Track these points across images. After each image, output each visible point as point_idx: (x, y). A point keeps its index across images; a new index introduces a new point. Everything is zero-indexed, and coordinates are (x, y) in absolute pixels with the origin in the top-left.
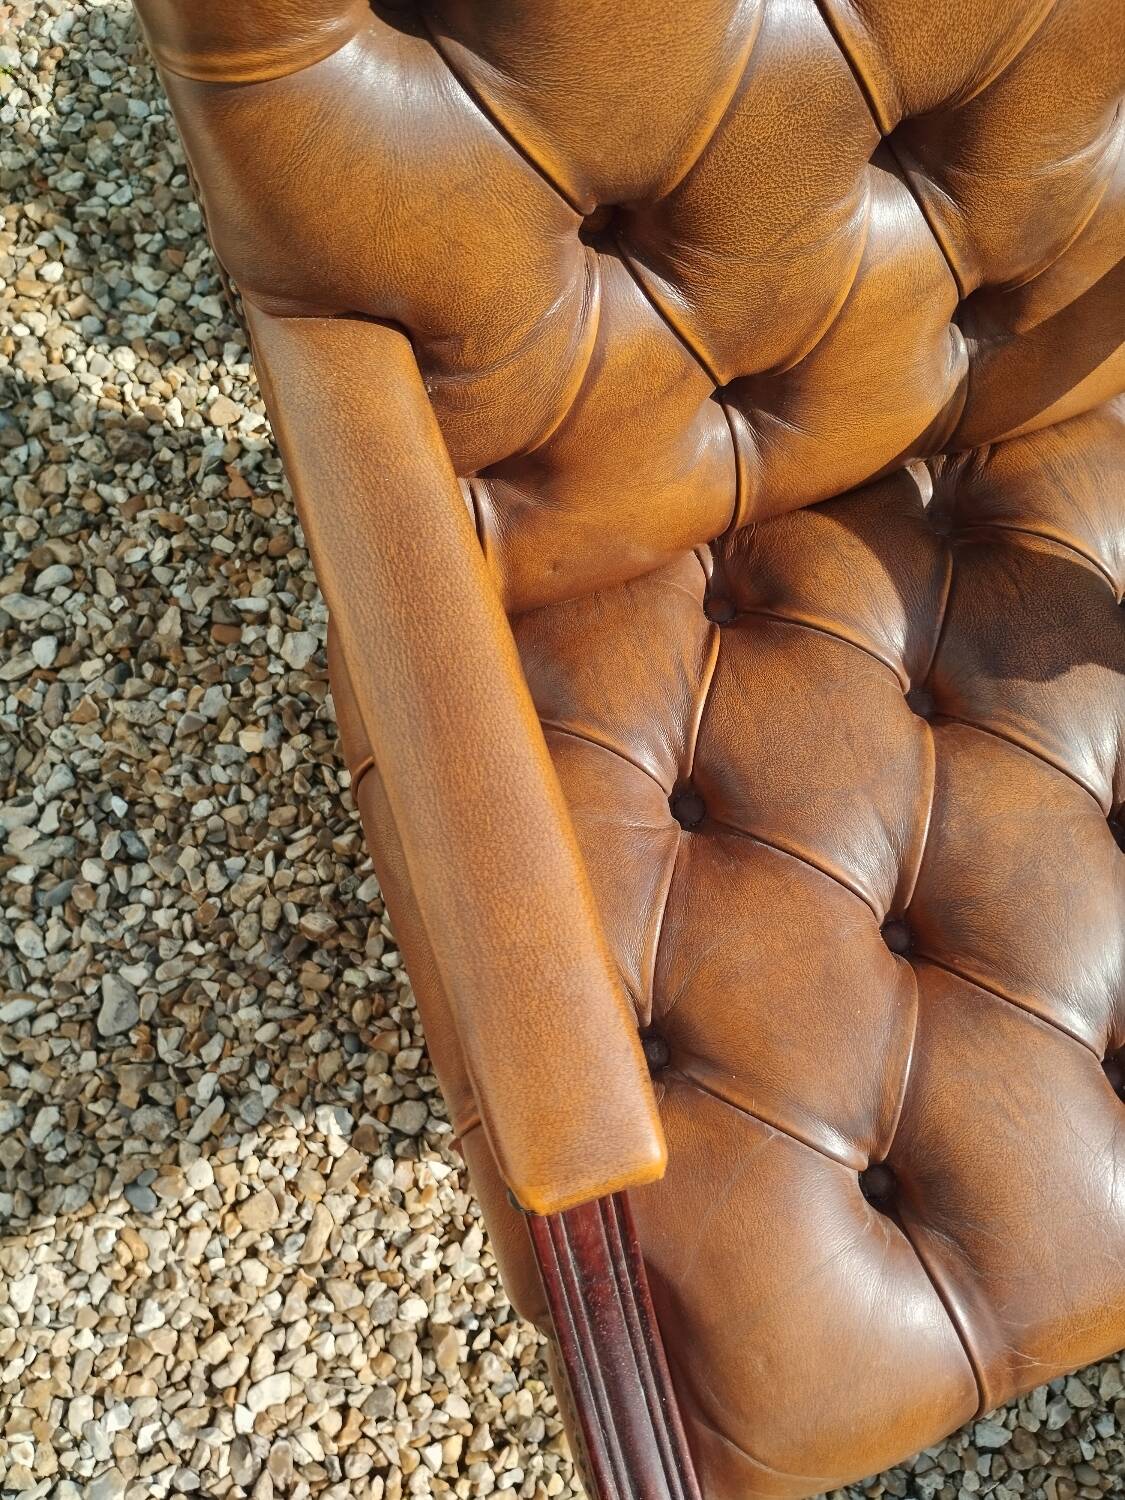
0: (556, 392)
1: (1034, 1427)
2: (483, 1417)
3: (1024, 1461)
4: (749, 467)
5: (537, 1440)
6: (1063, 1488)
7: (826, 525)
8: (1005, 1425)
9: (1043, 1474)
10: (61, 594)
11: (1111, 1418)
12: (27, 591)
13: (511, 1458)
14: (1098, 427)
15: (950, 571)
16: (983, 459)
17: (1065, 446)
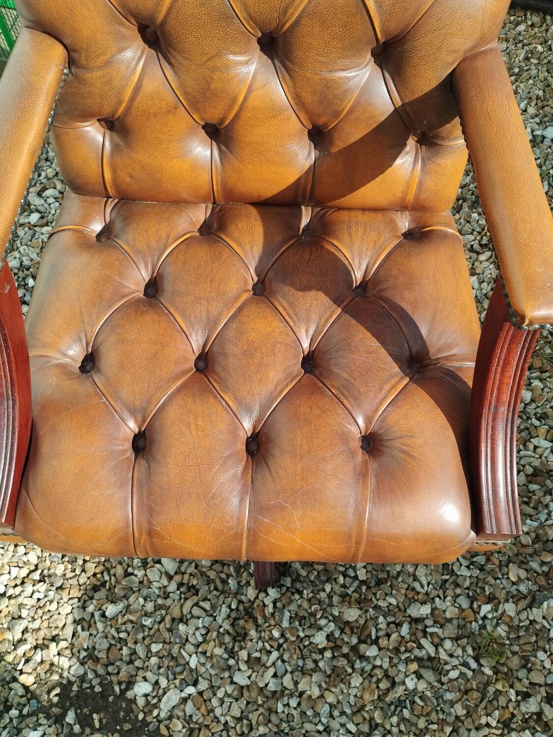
0: (120, 93)
1: (261, 685)
2: (40, 566)
3: (250, 697)
4: (216, 168)
5: (56, 586)
6: (261, 718)
8: (249, 677)
9: (255, 707)
10: (51, 200)
11: (298, 700)
12: (39, 194)
13: (42, 587)
14: (379, 216)
15: (290, 243)
16: (329, 213)
17: (361, 217)
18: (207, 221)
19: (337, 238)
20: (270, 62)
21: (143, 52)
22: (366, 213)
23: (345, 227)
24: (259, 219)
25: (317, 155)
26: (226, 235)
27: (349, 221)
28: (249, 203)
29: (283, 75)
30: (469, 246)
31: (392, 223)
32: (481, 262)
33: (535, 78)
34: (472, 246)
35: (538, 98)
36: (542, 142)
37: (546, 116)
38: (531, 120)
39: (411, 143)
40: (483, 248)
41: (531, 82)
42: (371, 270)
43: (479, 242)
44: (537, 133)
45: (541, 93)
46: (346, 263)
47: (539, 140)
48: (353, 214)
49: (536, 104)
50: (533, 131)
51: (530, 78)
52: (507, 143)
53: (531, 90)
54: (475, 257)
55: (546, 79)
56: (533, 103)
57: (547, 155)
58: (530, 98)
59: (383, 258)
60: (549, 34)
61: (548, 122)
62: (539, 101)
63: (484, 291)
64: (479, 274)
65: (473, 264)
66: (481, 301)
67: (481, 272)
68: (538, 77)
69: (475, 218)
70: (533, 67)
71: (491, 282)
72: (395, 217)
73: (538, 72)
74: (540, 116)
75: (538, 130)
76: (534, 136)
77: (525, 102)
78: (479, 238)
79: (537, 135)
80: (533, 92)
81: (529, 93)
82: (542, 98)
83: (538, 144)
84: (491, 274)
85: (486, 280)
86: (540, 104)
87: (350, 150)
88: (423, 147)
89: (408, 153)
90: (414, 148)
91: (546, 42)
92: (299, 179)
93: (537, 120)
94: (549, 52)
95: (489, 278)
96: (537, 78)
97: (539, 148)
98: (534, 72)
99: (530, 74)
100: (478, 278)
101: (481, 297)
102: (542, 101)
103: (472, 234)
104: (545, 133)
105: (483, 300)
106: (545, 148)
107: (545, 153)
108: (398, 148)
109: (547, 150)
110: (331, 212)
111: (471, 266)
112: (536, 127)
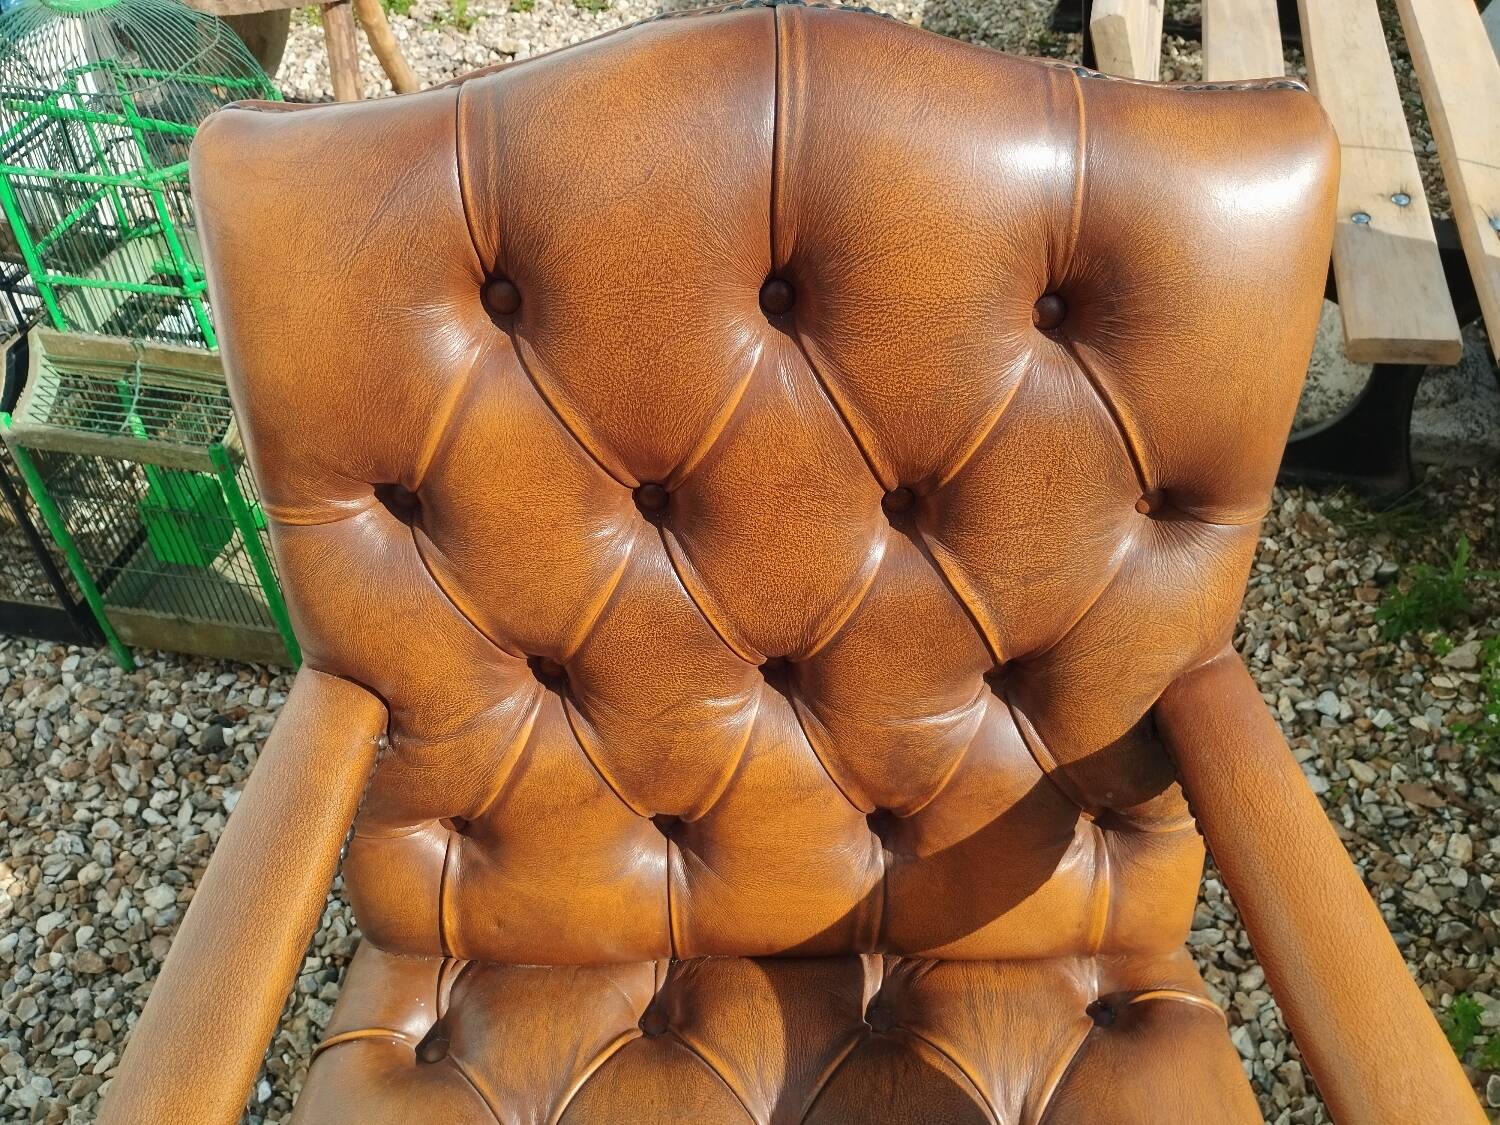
0: (488, 776)
4: (679, 896)
7: (757, 976)
14: (1035, 976)
15: (845, 1053)
16: (924, 970)
17: (995, 981)
18: (657, 1001)
19: (947, 1034)
20: (785, 701)
21: (534, 701)
22: (1004, 968)
23: (962, 1006)
24: (772, 997)
25: (890, 860)
26: (702, 1039)
27: (970, 993)
28: (748, 957)
29: (812, 726)
30: (1215, 956)
31: (1063, 987)
32: (1248, 993)
33: (1274, 599)
34: (1221, 954)
35: (1288, 636)
36: (1318, 723)
37: (1313, 671)
38: (1286, 682)
39: (1084, 827)
40: (1245, 959)
41: (1267, 606)
42: (1034, 1113)
43: (1235, 944)
44: (1306, 706)
45: (1292, 627)
46: (976, 1097)
47: (1310, 719)
48: (975, 973)
49: (1288, 649)
50: (1294, 703)
51: (1265, 599)
52: (1306, 870)
53: (1272, 622)
54: (1234, 981)
55: (1295, 600)
56: (1283, 647)
57: (1336, 750)
58: (1274, 638)
59: (1057, 1081)
60: (1283, 519)
61: (1320, 682)
62: (1292, 643)
63: (1270, 1064)
64: (1249, 1022)
65: (1232, 998)
66: (1268, 1087)
67: (1253, 1016)
68: (1280, 596)
69: (1215, 890)
70: (1266, 579)
71: (1280, 1040)
72: (1067, 972)
73: (1278, 588)
74: (1302, 671)
75: (1304, 700)
76: (1298, 712)
77: (1266, 646)
78: (1231, 935)
79: (1304, 711)
80: (1277, 626)
81: (1269, 628)
82: (1298, 636)
83: (1310, 727)
84: (1276, 1020)
85: (1269, 1035)
86: (1296, 649)
87: (960, 853)
88: (1110, 834)
89: (1079, 848)
90: (1092, 837)
91: (1279, 531)
92: (854, 912)
93: (1297, 680)
94: (1291, 551)
95: (1274, 1031)
96: (1277, 601)
97: (1314, 735)
98: (1269, 589)
99: (1261, 592)
100: (1251, 1033)
101: (1266, 1079)
102: (1298, 643)
103: (1214, 926)
104: (1320, 705)
105: (1272, 1085)
106: (1327, 734)
107: (1330, 746)
108: (1060, 841)
109: (1331, 738)
110: (926, 969)
111: (1227, 1003)
112: (1299, 694)
